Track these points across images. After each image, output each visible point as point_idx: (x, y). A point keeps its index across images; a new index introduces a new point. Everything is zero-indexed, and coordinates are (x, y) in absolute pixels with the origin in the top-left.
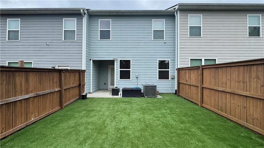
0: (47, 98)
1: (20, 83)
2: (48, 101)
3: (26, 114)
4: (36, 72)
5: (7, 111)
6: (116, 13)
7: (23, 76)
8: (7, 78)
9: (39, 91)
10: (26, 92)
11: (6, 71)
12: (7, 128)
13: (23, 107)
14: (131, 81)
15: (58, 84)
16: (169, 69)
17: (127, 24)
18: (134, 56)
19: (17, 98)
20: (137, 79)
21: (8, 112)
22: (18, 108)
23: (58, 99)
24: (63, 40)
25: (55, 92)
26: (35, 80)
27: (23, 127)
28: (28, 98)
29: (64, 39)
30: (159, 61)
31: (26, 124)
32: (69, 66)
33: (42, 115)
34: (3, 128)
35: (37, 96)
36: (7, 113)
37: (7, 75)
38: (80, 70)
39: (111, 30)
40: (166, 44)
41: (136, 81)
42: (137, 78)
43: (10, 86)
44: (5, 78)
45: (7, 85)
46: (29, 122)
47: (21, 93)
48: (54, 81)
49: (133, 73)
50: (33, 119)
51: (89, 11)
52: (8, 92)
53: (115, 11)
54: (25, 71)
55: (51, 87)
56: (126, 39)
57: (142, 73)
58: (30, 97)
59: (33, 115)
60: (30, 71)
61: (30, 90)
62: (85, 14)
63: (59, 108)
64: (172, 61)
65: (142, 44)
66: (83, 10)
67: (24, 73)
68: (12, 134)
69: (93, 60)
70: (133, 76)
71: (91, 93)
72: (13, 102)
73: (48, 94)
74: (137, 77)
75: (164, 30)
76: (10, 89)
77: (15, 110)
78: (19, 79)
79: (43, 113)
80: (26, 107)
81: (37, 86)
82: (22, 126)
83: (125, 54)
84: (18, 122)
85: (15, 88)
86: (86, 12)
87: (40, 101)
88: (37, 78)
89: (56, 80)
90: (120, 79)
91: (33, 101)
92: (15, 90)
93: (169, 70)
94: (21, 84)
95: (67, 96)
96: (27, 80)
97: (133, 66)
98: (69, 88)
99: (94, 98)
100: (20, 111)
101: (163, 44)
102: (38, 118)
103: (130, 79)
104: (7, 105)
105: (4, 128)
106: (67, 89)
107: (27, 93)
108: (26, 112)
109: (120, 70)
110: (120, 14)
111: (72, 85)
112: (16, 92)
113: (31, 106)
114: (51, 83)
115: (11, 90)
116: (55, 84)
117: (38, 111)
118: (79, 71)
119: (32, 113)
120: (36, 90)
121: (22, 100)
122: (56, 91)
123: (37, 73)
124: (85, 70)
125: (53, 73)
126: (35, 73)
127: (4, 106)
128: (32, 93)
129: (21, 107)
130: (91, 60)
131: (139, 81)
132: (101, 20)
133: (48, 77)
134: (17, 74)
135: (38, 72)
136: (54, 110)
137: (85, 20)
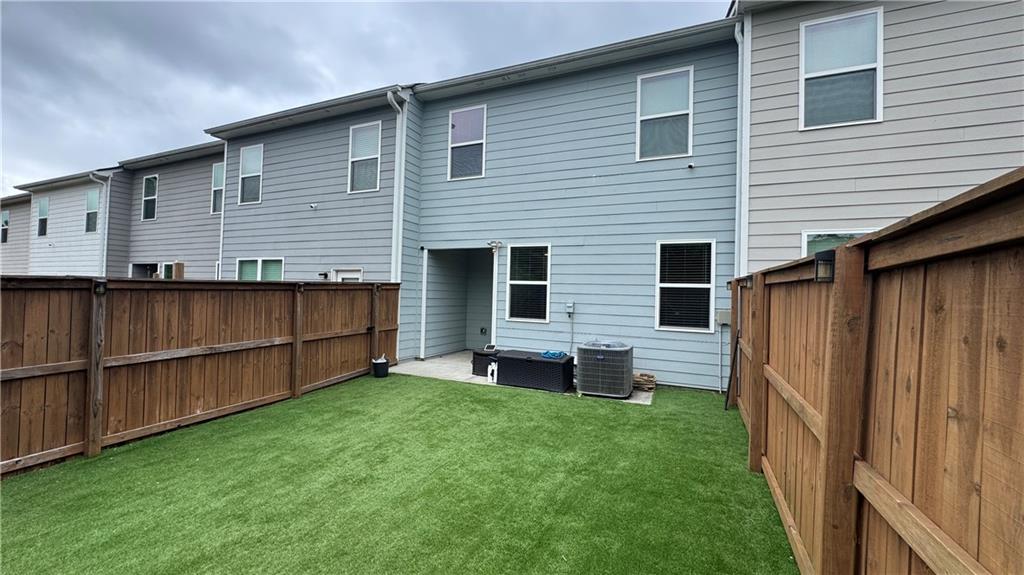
0: (248, 362)
1: (166, 319)
2: (249, 371)
3: (181, 398)
4: (214, 293)
5: (130, 384)
6: (499, 81)
7: (173, 301)
8: (133, 306)
9: (221, 340)
10: (183, 340)
11: (131, 290)
12: (129, 423)
13: (172, 378)
14: (550, 328)
15: (285, 325)
16: (709, 282)
17: (532, 115)
18: (561, 232)
19: (155, 355)
20: (568, 320)
21: (133, 387)
22: (158, 379)
23: (286, 369)
24: (349, 192)
25: (271, 346)
26: (209, 313)
27: (169, 427)
28: (188, 357)
29: (352, 190)
30: (664, 248)
31: (179, 421)
32: (360, 271)
33: (228, 407)
34: (120, 421)
35: (211, 354)
36: (130, 388)
37: (134, 299)
38: (372, 284)
39: (484, 141)
40: (698, 172)
41: (567, 328)
42: (570, 315)
43: (139, 326)
44: (128, 305)
45: (132, 322)
46: (187, 418)
47: (169, 342)
48: (271, 314)
49: (556, 298)
50: (198, 412)
51: (419, 88)
52: (134, 340)
53: (496, 73)
54: (179, 290)
55: (260, 331)
56: (537, 168)
57: (593, 299)
58: (192, 354)
59: (201, 402)
60: (194, 290)
61: (194, 338)
62: (401, 103)
63: (286, 393)
64: (724, 248)
65: (594, 181)
66: (395, 93)
67: (176, 294)
68: (140, 439)
69: (429, 250)
70: (555, 308)
71: (422, 360)
72: (145, 363)
73: (252, 352)
74: (571, 310)
75: (691, 111)
76: (139, 332)
77: (150, 384)
78: (165, 310)
79: (232, 399)
80: (181, 379)
81: (216, 328)
82: (165, 424)
83: (527, 224)
84: (157, 412)
85: (152, 330)
86: (406, 96)
87: (224, 367)
88: (217, 307)
89: (278, 311)
90: (512, 315)
91: (202, 367)
92: (151, 335)
93: (712, 286)
94: (169, 321)
95: (317, 362)
96: (186, 313)
97: (557, 270)
98: (326, 339)
99: (409, 376)
100: (164, 387)
101: (686, 173)
102: (214, 412)
103: (544, 318)
104: (130, 369)
105: (123, 422)
106: (322, 339)
107: (185, 345)
108: (181, 391)
109: (511, 285)
110: (515, 78)
111: (338, 330)
112: (154, 340)
113: (195, 378)
114: (261, 321)
115: (142, 333)
116: (275, 324)
117: (215, 394)
118: (370, 287)
119: (198, 398)
120: (213, 338)
121: (170, 362)
122: (276, 343)
123: (216, 293)
124: (398, 284)
125: (271, 292)
126: (210, 293)
127: (124, 371)
128: (199, 345)
129: (168, 377)
130: (422, 248)
131: (577, 328)
132: (455, 111)
133: (250, 305)
134: (159, 297)
135: (221, 290)
136: (268, 397)
137: (402, 121)
